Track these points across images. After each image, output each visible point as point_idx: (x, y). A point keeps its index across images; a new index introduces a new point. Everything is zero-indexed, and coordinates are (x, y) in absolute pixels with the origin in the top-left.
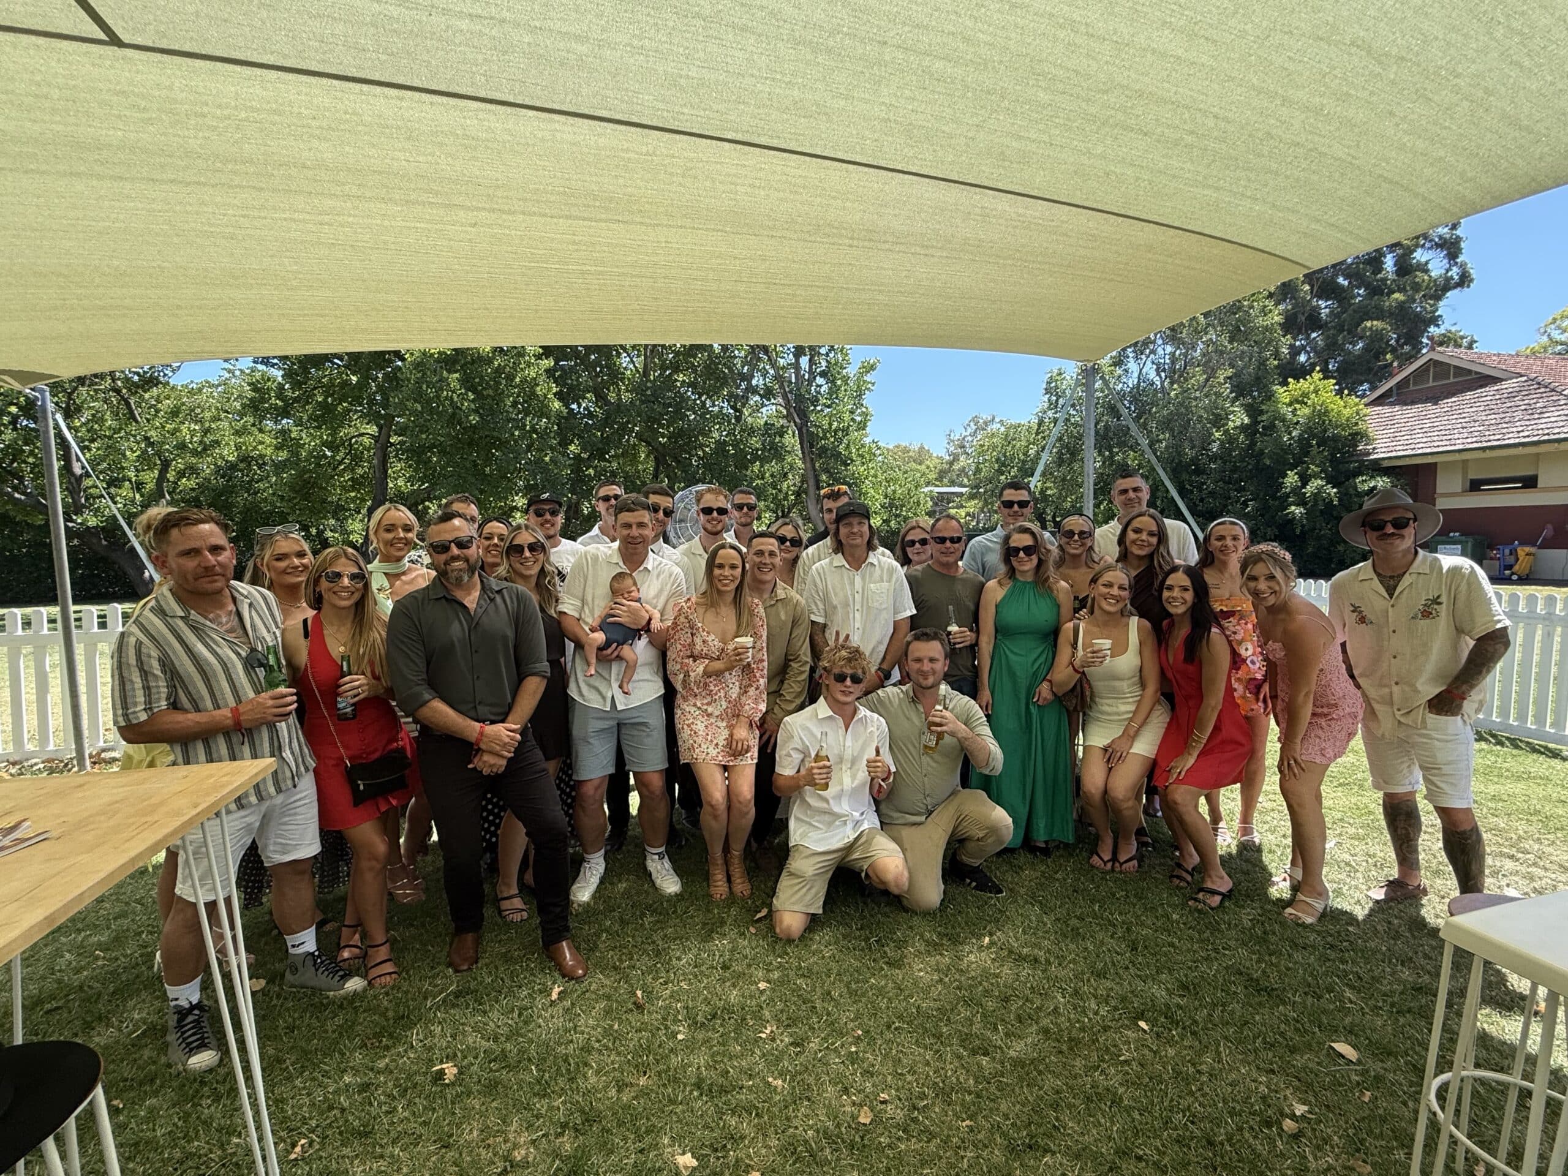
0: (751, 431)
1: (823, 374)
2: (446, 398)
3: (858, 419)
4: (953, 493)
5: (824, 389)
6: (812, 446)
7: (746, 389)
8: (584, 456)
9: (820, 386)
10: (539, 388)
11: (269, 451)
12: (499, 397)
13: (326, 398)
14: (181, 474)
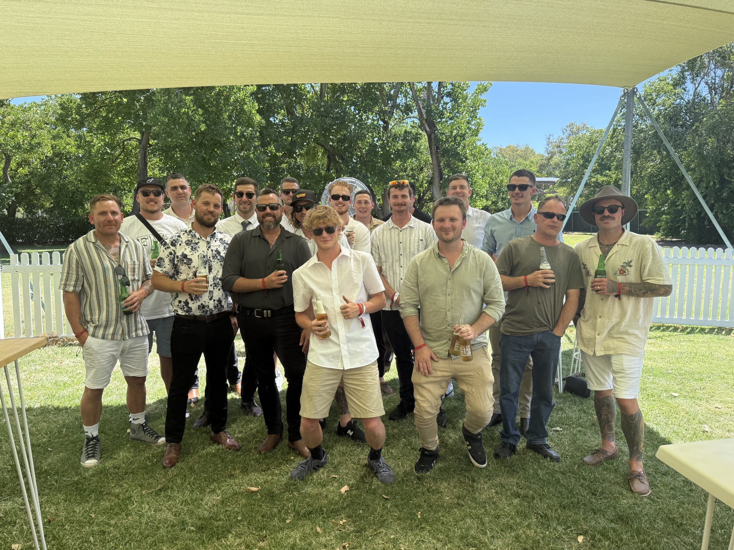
0: (395, 137)
1: (449, 95)
2: (184, 113)
3: (473, 127)
4: (548, 182)
5: (449, 105)
6: (438, 148)
7: (392, 106)
8: (279, 154)
9: (447, 104)
10: (245, 107)
11: (73, 150)
12: (219, 112)
13: (108, 113)
14: (19, 165)
